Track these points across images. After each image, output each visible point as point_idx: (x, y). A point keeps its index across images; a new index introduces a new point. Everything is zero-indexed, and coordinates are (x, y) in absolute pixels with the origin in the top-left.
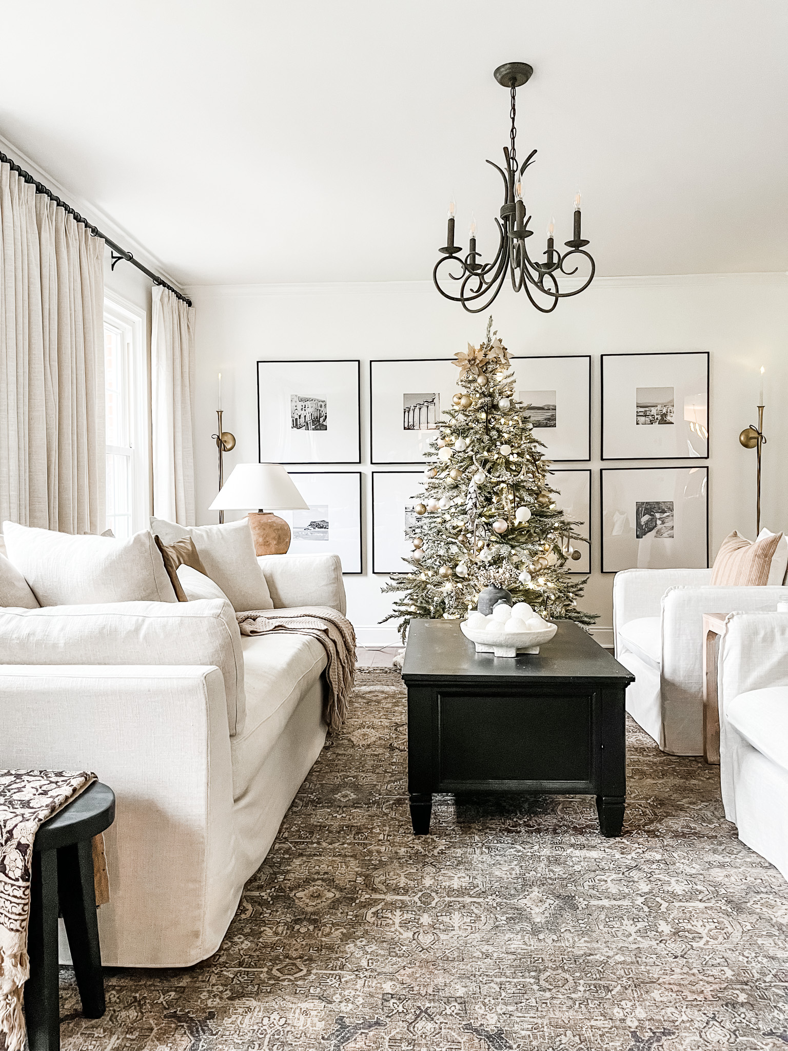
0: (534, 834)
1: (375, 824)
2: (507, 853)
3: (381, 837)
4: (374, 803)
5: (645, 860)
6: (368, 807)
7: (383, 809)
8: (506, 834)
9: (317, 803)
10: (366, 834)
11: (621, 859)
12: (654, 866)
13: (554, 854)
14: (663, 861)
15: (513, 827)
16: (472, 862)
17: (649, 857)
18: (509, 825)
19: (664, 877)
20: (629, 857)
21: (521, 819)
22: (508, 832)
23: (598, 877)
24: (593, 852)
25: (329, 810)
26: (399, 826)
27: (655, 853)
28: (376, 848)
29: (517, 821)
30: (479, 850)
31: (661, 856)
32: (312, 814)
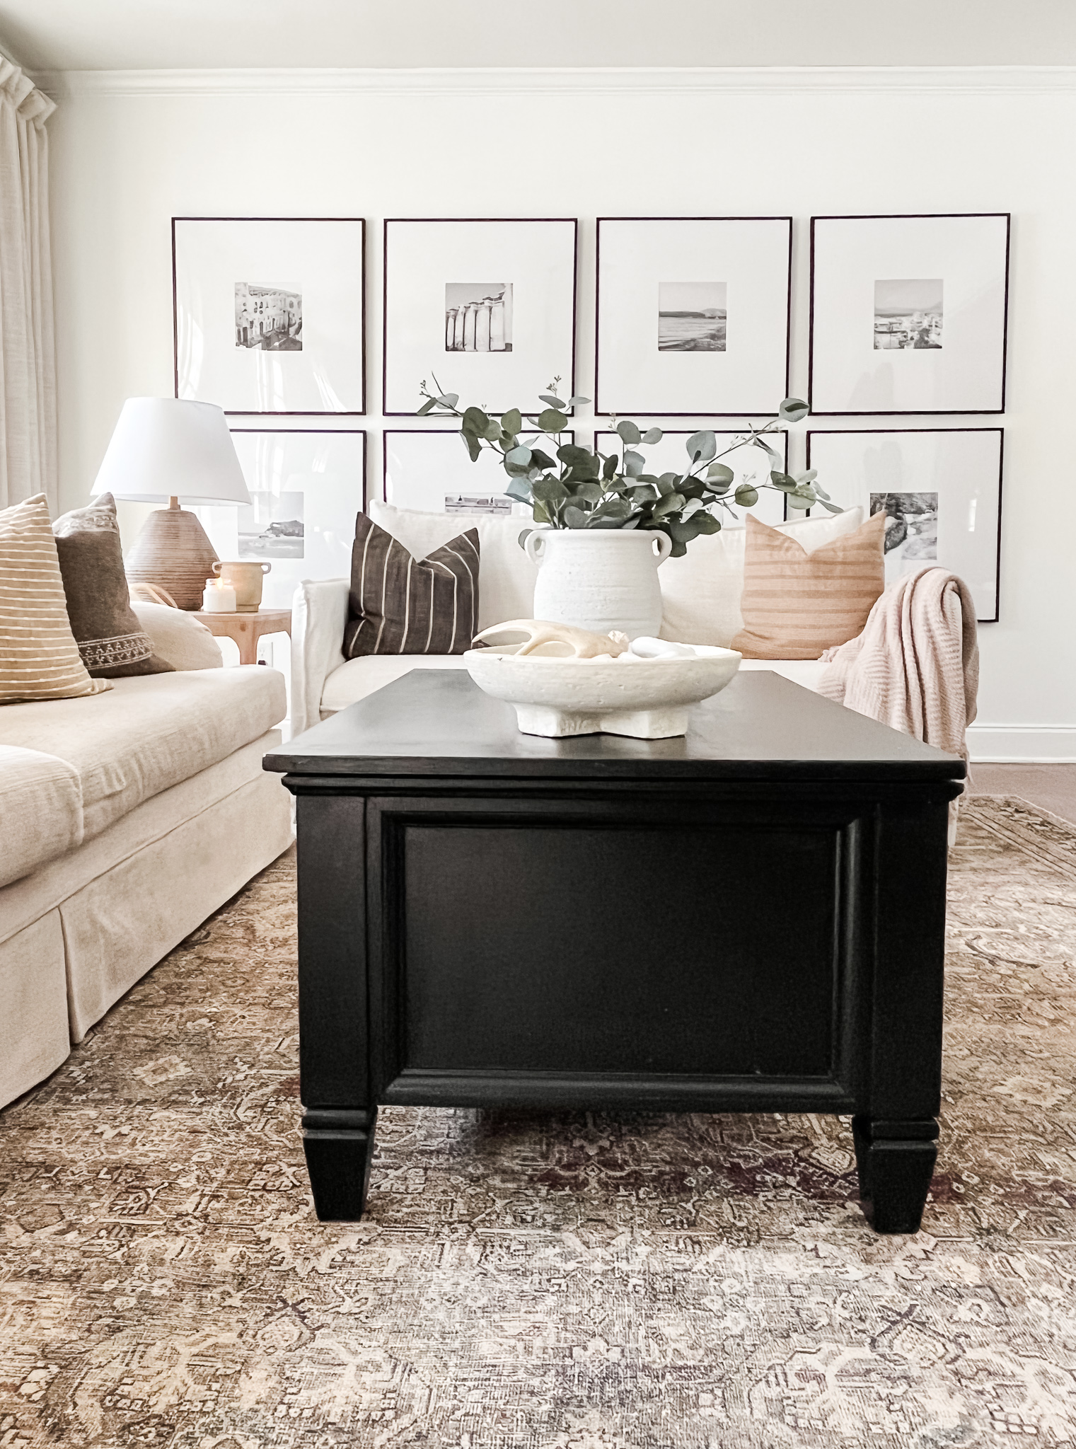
0: (622, 1192)
1: (195, 1158)
2: (535, 1263)
3: (188, 1206)
4: (223, 1092)
5: (934, 1284)
6: (202, 1104)
7: (240, 1112)
8: (543, 1192)
9: (79, 1091)
10: (152, 1193)
11: (864, 1285)
12: (963, 1313)
13: (670, 1267)
14: (988, 1291)
15: (568, 1167)
16: (422, 1300)
17: (944, 1276)
18: (559, 1161)
19: (997, 1359)
20: (887, 1275)
21: (592, 1142)
22: (552, 1187)
23: (798, 1363)
24: (785, 1256)
25: (93, 1113)
26: (257, 1163)
27: (958, 1261)
28: (156, 1243)
29: (582, 1148)
30: (455, 1250)
31: (977, 1269)
32: (43, 1124)
